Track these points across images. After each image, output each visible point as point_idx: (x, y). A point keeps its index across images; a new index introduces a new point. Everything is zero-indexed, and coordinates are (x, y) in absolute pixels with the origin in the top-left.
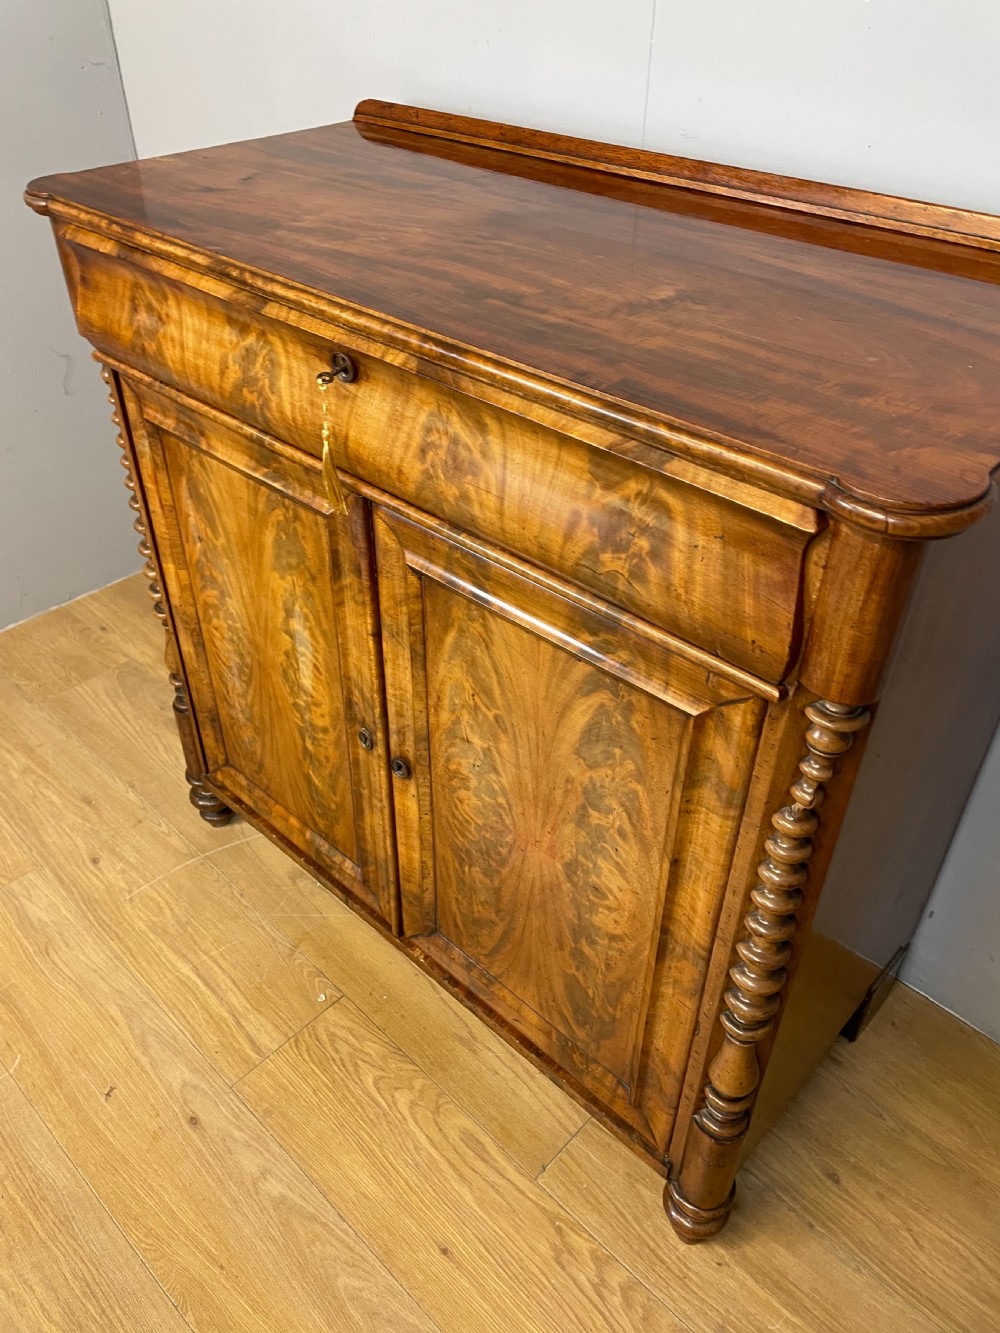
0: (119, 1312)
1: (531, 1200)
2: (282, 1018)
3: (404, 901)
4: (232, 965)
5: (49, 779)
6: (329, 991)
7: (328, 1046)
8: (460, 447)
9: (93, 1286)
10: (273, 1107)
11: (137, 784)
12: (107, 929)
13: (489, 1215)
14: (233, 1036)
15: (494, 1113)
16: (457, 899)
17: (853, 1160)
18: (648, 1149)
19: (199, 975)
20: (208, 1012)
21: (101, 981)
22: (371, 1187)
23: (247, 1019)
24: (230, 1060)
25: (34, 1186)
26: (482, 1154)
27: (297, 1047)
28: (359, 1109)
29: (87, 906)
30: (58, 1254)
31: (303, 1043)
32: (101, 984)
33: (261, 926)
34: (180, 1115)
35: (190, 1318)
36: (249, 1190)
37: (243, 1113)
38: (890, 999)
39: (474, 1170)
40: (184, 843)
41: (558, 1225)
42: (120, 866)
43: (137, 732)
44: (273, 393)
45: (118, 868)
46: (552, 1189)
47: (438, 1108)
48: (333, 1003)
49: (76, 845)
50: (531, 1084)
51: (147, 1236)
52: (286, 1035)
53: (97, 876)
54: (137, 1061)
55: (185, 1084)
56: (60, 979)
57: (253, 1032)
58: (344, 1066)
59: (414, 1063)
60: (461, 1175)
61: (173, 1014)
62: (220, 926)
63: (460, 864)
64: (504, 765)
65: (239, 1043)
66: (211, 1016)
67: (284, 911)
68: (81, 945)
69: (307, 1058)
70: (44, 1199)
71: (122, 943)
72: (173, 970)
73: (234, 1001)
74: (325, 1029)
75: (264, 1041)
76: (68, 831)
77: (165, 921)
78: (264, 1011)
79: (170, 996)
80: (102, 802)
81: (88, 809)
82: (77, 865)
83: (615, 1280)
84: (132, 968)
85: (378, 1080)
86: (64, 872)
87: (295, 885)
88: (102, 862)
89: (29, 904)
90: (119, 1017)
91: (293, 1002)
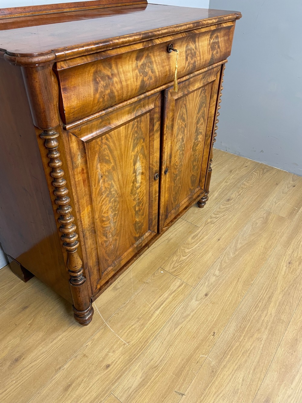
0: (258, 298)
1: (203, 227)
6: (159, 271)
7: (177, 268)
9: (255, 306)
10: (197, 277)
12: (143, 346)
13: (209, 234)
14: (178, 292)
15: (186, 234)
19: (159, 308)
20: (172, 301)
22: (210, 254)
23: (172, 290)
24: (186, 291)
26: (197, 235)
28: (192, 259)
29: (133, 359)
30: (252, 317)
32: (167, 339)
34: (206, 299)
37: (201, 284)
39: (200, 236)
41: (207, 223)
42: (111, 354)
46: (200, 225)
47: (188, 244)
48: (163, 269)
49: (98, 380)
50: (177, 228)
51: (239, 297)
52: (175, 279)
53: (117, 362)
54: (193, 316)
55: (196, 300)
56: (168, 355)
57: (176, 287)
58: (182, 264)
59: (177, 250)
60: (202, 239)
61: (174, 311)
62: (138, 307)
65: (180, 290)
66: (173, 300)
67: (131, 289)
68: (152, 353)
69: (181, 273)
70: (240, 327)
71: (149, 338)
72: (158, 317)
73: (166, 295)
74: (172, 269)
75: (178, 284)
76: (88, 389)
77: (138, 326)
78: (169, 286)
79: (168, 314)
80: (70, 379)
81: (74, 385)
82: (111, 373)
83: (214, 216)
84: (159, 330)
85: (183, 256)
86: (115, 378)
87: (119, 288)
88: (108, 363)
89: (133, 386)
90: (179, 327)
91: (165, 279)
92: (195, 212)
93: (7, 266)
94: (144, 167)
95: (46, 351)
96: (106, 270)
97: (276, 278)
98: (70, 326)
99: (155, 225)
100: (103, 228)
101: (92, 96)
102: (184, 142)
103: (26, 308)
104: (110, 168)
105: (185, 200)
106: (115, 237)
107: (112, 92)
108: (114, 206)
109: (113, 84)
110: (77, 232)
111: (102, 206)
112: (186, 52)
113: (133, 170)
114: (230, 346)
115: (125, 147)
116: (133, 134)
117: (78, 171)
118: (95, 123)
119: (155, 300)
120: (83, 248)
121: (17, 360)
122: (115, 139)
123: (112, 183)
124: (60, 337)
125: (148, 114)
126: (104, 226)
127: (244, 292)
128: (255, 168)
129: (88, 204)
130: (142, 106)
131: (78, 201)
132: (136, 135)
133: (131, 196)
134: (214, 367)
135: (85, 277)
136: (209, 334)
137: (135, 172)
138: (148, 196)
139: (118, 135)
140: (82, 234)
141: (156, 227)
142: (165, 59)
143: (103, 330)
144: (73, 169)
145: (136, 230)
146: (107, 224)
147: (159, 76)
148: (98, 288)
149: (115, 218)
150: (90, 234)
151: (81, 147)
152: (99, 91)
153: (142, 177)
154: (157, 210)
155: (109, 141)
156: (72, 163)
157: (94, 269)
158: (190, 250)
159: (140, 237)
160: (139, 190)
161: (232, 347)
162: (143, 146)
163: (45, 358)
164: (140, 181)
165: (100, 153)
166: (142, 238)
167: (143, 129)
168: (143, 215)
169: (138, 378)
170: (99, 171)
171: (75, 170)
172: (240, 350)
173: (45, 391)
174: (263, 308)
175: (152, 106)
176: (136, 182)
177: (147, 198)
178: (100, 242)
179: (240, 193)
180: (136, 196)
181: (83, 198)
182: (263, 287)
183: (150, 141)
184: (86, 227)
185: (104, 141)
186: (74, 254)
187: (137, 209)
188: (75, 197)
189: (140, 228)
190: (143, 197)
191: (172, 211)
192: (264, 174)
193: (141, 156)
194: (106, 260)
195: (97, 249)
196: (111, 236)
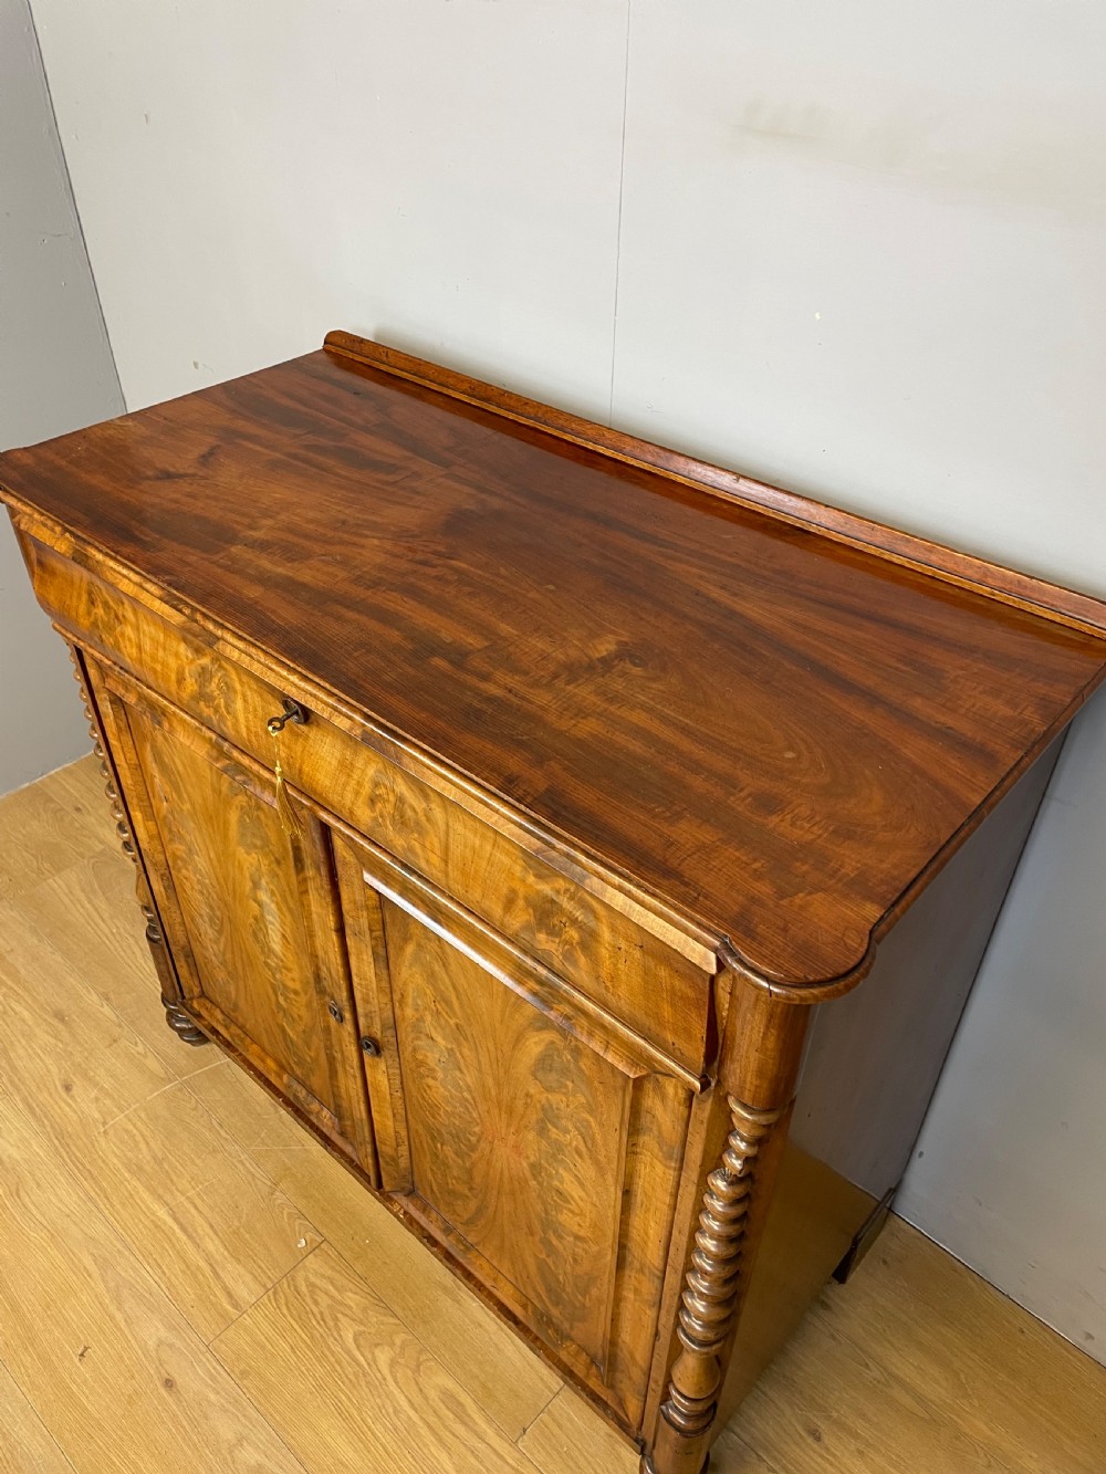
1: (511, 1466)
2: (260, 1267)
3: (380, 1159)
4: (210, 1207)
5: (20, 992)
6: (309, 1235)
7: (308, 1299)
8: (406, 806)
10: (250, 1367)
11: (112, 996)
12: (81, 1167)
14: (210, 1288)
15: (476, 1370)
16: (432, 1170)
17: (835, 1414)
18: (622, 1425)
19: (175, 1219)
20: (184, 1261)
21: (73, 1226)
22: (348, 1454)
23: (224, 1268)
24: (206, 1315)
25: (8, 1456)
27: (276, 1300)
28: (338, 1368)
29: (59, 1141)
31: (281, 1294)
32: (73, 1229)
33: (241, 1162)
34: (155, 1377)
36: (225, 1459)
37: (219, 1374)
38: (883, 1234)
40: (160, 1065)
42: (94, 1093)
43: (113, 933)
44: (228, 713)
45: (93, 1095)
46: (532, 1454)
47: (418, 1366)
48: (314, 1249)
49: (48, 1070)
52: (264, 1286)
53: (70, 1106)
54: (112, 1318)
55: (160, 1343)
56: (32, 1225)
57: (230, 1283)
58: (323, 1320)
59: (395, 1316)
61: (148, 1263)
62: (197, 1161)
63: (433, 1141)
64: (467, 1066)
65: (215, 1295)
66: (188, 1267)
68: (55, 1187)
69: (285, 1311)
71: (96, 1183)
72: (148, 1214)
73: (211, 1248)
74: (306, 1278)
75: (242, 1293)
76: (39, 1052)
77: (140, 1156)
78: (241, 1258)
79: (145, 1242)
80: (76, 1019)
82: (49, 1093)
84: (106, 1212)
85: (358, 1335)
86: (35, 1102)
88: (74, 1088)
90: (92, 1268)
91: (272, 1248)
119: (205, 1210)
143: (163, 1075)
169: (12, 1152)
173: (72, 980)
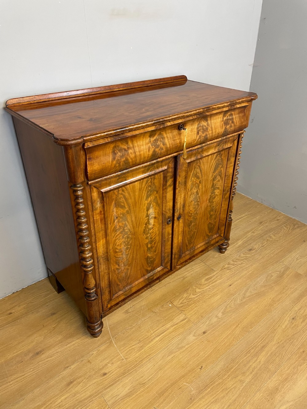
0: (252, 345)
1: (219, 272)
2: (175, 314)
4: (157, 327)
6: (168, 304)
7: (184, 304)
9: (247, 351)
10: (200, 315)
11: (67, 365)
12: (137, 365)
13: (222, 278)
14: (180, 325)
15: (201, 275)
19: (160, 335)
22: (218, 297)
23: (175, 322)
24: (187, 326)
25: (224, 370)
26: (211, 278)
27: (184, 311)
28: (200, 298)
29: (126, 373)
30: (241, 361)
31: (183, 309)
32: (159, 363)
33: (144, 320)
34: (203, 336)
35: (251, 330)
36: (221, 320)
37: (202, 322)
40: (104, 345)
41: (223, 269)
42: (110, 365)
46: (216, 269)
47: (200, 284)
48: (172, 303)
49: (95, 383)
51: (234, 341)
52: (180, 313)
53: (113, 372)
54: (187, 348)
55: (194, 336)
56: (156, 376)
57: (179, 321)
58: (190, 301)
59: (189, 288)
60: (215, 282)
61: (172, 341)
62: (142, 331)
65: (182, 324)
66: (174, 331)
67: (140, 315)
68: (143, 372)
69: (187, 309)
70: (227, 367)
71: (144, 359)
72: (157, 343)
73: (169, 326)
74: (179, 305)
75: (182, 318)
76: (85, 388)
77: (137, 347)
78: (172, 319)
79: (165, 342)
80: (73, 377)
81: (75, 382)
82: (106, 380)
83: (232, 263)
84: (154, 355)
85: (193, 295)
86: (108, 385)
87: (130, 312)
88: (106, 372)
89: (121, 395)
90: (172, 356)
91: (171, 312)
92: (215, 257)
93: (47, 278)
94: (157, 213)
95: (61, 351)
96: (117, 293)
97: (275, 330)
98: (83, 336)
99: (167, 262)
100: (116, 257)
101: (110, 163)
102: (199, 195)
103: (54, 314)
104: (125, 212)
105: (201, 244)
106: (127, 267)
107: (127, 159)
108: (127, 241)
109: (128, 154)
110: (92, 257)
111: (116, 240)
112: (198, 128)
113: (146, 215)
114: (212, 381)
115: (139, 197)
116: (147, 188)
117: (97, 212)
118: (113, 179)
119: (158, 328)
120: (97, 271)
121: (38, 354)
122: (130, 191)
123: (125, 223)
124: (74, 343)
125: (162, 173)
126: (117, 256)
127: (240, 337)
128: (287, 222)
129: (103, 237)
130: (156, 167)
131: (95, 235)
132: (150, 188)
133: (143, 235)
134: (193, 395)
135: (97, 296)
136: (197, 367)
137: (148, 216)
138: (161, 237)
139: (133, 188)
140: (97, 260)
141: (169, 264)
142: (177, 135)
143: (108, 344)
144: (93, 211)
145: (148, 263)
146: (119, 255)
147: (170, 147)
148: (108, 307)
149: (128, 251)
150: (104, 261)
151: (101, 196)
152: (116, 159)
153: (154, 220)
154: (170, 250)
155: (125, 192)
156: (92, 207)
157: (105, 290)
158: (201, 290)
159: (151, 270)
160: (152, 230)
161: (214, 383)
162: (156, 197)
163: (58, 356)
164: (152, 224)
165: (116, 200)
166: (154, 271)
167: (157, 184)
168: (155, 251)
169: (127, 389)
170: (115, 213)
171: (95, 211)
172: (221, 387)
173: (52, 382)
174: (254, 355)
175: (165, 168)
176: (149, 224)
177: (159, 238)
178: (113, 269)
179: (263, 245)
180: (148, 235)
181: (100, 232)
182: (260, 336)
183: (163, 193)
184: (100, 255)
185: (120, 192)
186: (89, 275)
187: (149, 246)
188: (93, 231)
189: (152, 262)
190: (156, 237)
191: (187, 252)
192: (293, 229)
193: (154, 204)
194: (117, 285)
195: (109, 274)
196: (123, 265)
